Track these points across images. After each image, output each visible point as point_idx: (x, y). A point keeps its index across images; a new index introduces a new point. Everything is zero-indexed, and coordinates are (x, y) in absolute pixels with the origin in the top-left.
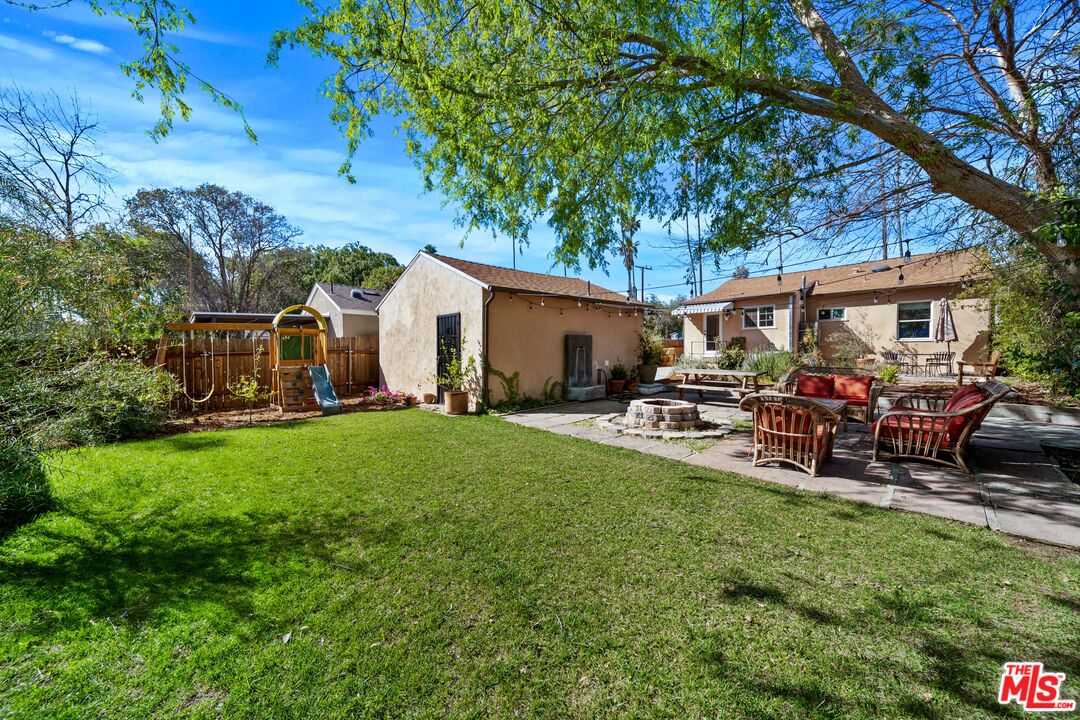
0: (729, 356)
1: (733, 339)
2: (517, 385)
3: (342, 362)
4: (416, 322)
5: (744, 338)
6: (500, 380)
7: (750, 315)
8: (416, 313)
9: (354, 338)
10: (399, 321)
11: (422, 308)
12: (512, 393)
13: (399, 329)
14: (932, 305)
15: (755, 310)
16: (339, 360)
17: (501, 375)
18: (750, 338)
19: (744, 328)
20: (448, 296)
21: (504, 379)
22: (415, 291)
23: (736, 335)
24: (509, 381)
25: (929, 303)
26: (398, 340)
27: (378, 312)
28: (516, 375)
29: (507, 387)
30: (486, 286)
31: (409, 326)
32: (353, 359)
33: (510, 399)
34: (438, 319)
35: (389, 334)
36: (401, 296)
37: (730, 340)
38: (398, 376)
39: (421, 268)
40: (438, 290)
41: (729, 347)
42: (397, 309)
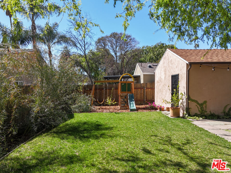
2: (206, 107)
3: (142, 92)
4: (165, 77)
6: (196, 104)
8: (165, 74)
9: (147, 83)
10: (160, 77)
11: (167, 72)
12: (203, 111)
13: (160, 80)
16: (141, 92)
17: (196, 102)
20: (175, 67)
21: (198, 103)
22: (165, 65)
24: (201, 105)
26: (160, 84)
27: (154, 73)
28: (205, 102)
29: (199, 107)
30: (187, 63)
31: (163, 79)
32: (146, 91)
33: (201, 113)
34: (172, 76)
35: (158, 82)
36: (161, 67)
38: (160, 99)
39: (167, 55)
40: (172, 64)
42: (160, 72)
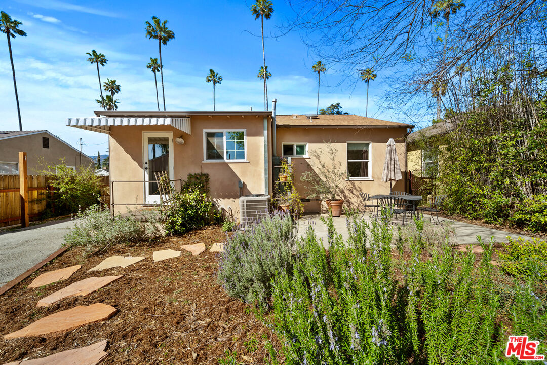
0: (184, 205)
1: (190, 176)
5: (207, 176)
7: (215, 141)
14: (370, 147)
15: (221, 135)
18: (216, 177)
19: (205, 160)
23: (195, 171)
25: (367, 145)
37: (186, 180)
41: (186, 188)
